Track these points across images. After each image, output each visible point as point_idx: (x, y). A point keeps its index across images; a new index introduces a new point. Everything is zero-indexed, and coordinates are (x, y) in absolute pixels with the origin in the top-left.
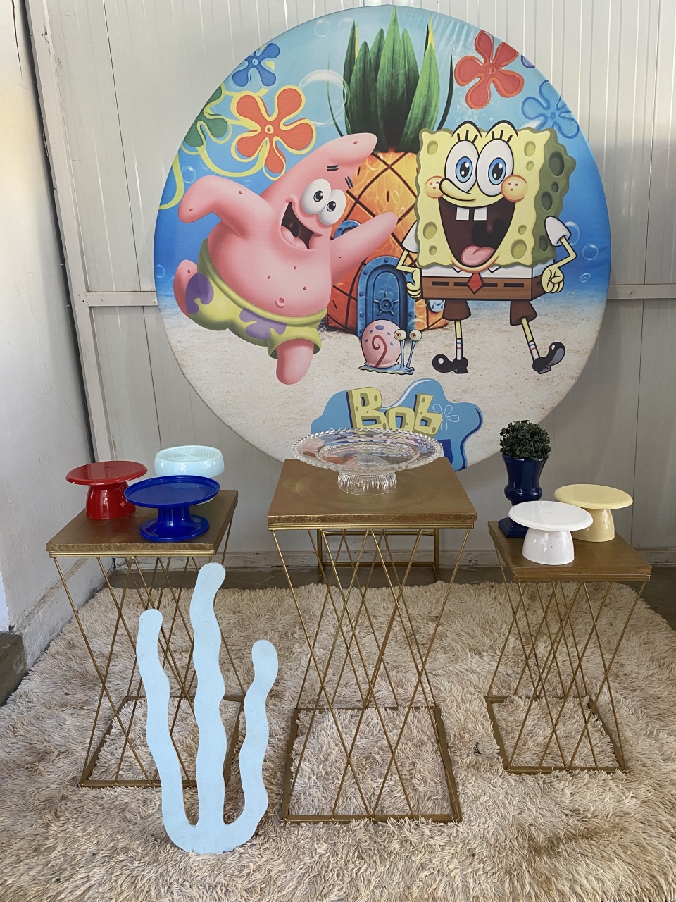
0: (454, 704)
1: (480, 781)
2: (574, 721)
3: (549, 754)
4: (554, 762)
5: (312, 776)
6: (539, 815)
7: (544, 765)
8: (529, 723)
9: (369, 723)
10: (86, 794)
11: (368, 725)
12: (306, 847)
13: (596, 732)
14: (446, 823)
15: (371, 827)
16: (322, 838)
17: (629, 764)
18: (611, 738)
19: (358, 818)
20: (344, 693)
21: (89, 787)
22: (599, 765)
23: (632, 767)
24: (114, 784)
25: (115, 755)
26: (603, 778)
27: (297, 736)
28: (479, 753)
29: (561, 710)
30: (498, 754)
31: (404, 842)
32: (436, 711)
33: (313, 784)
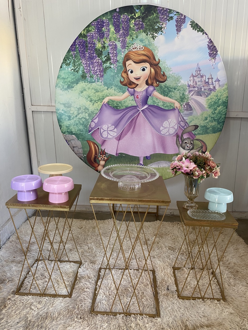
0: (161, 270)
1: (168, 301)
2: (206, 279)
3: (196, 292)
4: (197, 295)
5: (104, 295)
6: (190, 317)
7: (193, 296)
8: (188, 279)
9: (127, 275)
10: (17, 298)
11: (127, 276)
12: (99, 324)
13: (214, 284)
14: (154, 317)
15: (124, 318)
16: (105, 321)
17: (226, 298)
18: (220, 287)
19: (120, 314)
20: (119, 262)
21: (19, 295)
22: (215, 298)
23: (227, 299)
24: (28, 294)
25: (30, 283)
26: (216, 303)
27: (99, 279)
28: (169, 290)
29: (202, 274)
30: (176, 290)
31: (137, 324)
32: (154, 272)
33: (104, 299)
